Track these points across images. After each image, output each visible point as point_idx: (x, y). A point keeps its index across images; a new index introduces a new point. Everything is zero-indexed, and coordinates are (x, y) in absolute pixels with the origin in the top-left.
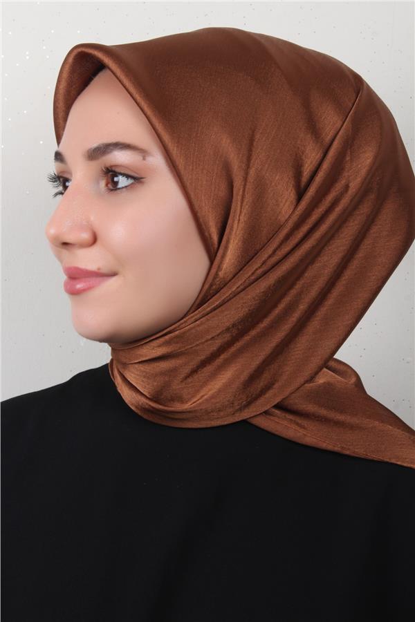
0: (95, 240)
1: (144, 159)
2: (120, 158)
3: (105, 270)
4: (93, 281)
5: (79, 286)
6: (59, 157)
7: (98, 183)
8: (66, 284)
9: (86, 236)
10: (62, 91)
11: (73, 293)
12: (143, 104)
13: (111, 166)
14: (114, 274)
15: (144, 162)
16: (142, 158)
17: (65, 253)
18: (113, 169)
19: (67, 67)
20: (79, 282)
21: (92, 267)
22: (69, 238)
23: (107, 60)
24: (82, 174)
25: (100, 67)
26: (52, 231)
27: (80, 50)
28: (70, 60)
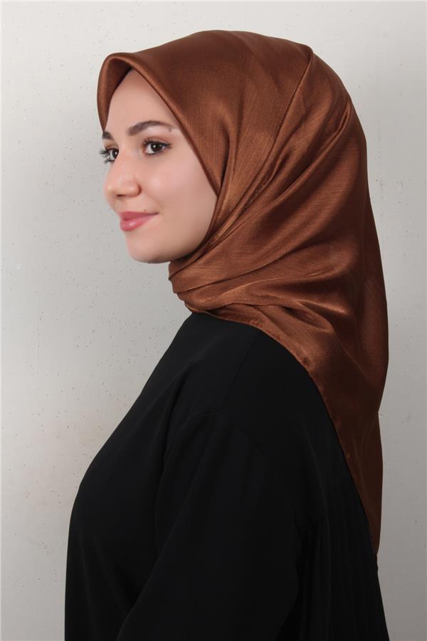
0: (140, 190)
1: (170, 130)
2: (153, 132)
3: (149, 210)
4: (140, 220)
5: (132, 224)
6: (106, 135)
7: (138, 151)
8: (121, 224)
9: (133, 189)
10: (102, 91)
11: (127, 230)
12: (161, 92)
13: (148, 138)
14: (156, 213)
15: (170, 133)
16: (168, 130)
17: (118, 202)
18: (151, 140)
19: (105, 72)
20: (130, 221)
21: (140, 209)
22: (122, 191)
23: (132, 63)
24: (126, 146)
25: (128, 69)
26: (110, 188)
27: (111, 58)
28: (106, 67)
